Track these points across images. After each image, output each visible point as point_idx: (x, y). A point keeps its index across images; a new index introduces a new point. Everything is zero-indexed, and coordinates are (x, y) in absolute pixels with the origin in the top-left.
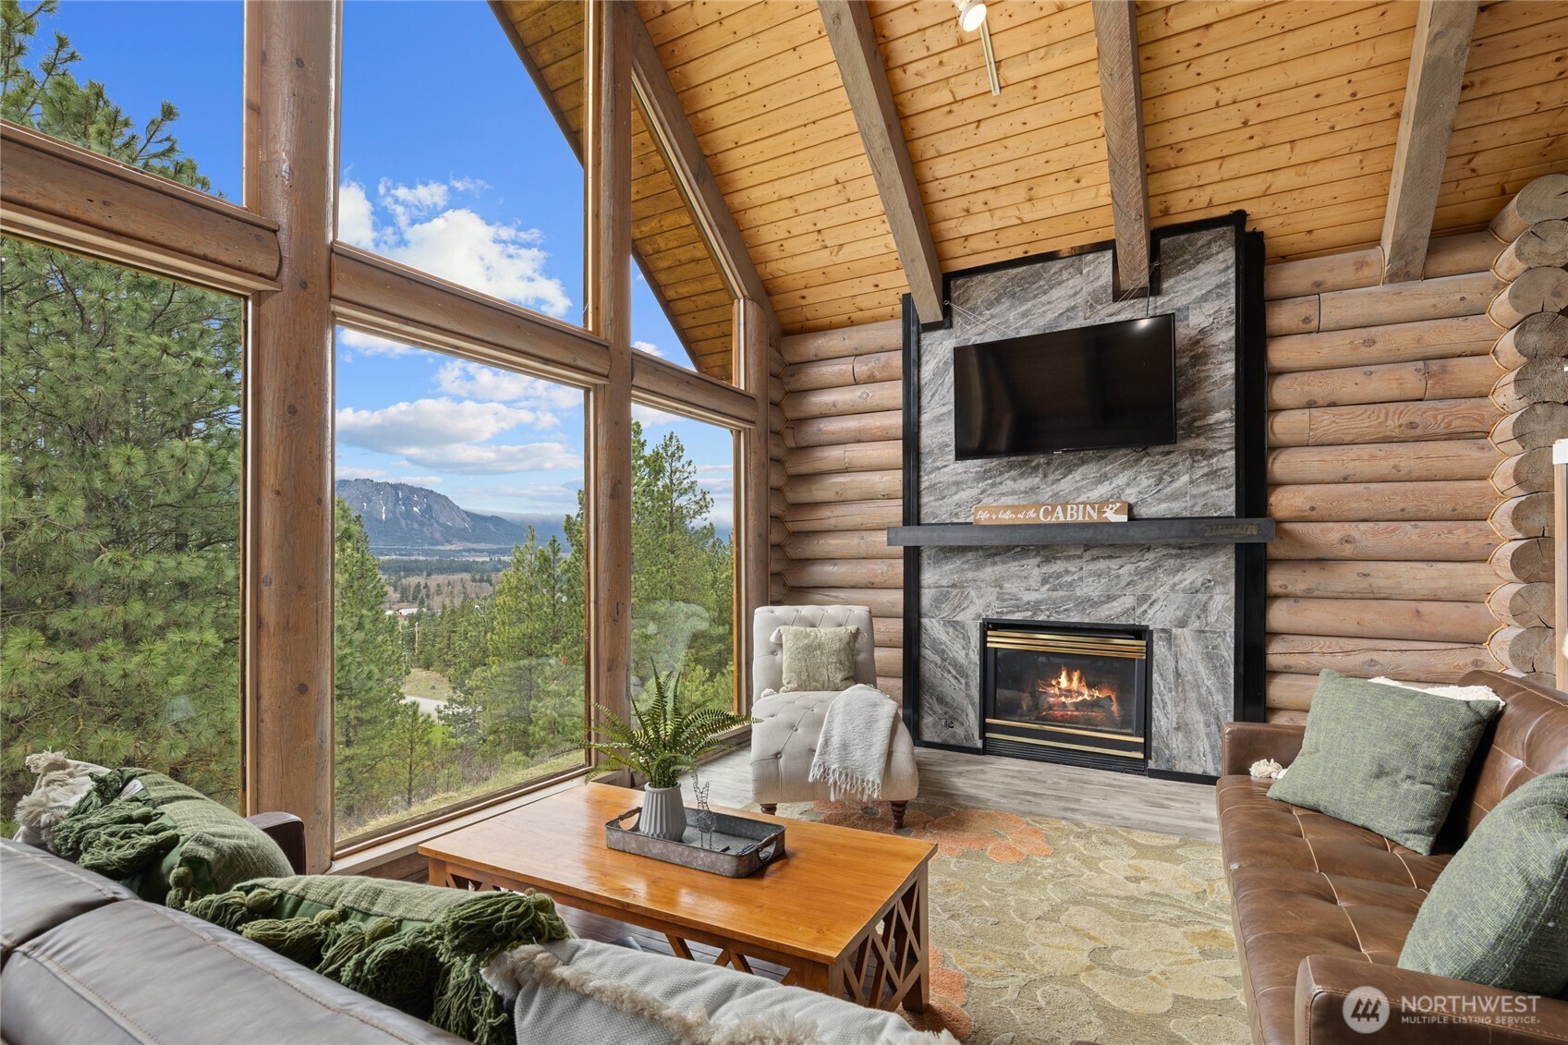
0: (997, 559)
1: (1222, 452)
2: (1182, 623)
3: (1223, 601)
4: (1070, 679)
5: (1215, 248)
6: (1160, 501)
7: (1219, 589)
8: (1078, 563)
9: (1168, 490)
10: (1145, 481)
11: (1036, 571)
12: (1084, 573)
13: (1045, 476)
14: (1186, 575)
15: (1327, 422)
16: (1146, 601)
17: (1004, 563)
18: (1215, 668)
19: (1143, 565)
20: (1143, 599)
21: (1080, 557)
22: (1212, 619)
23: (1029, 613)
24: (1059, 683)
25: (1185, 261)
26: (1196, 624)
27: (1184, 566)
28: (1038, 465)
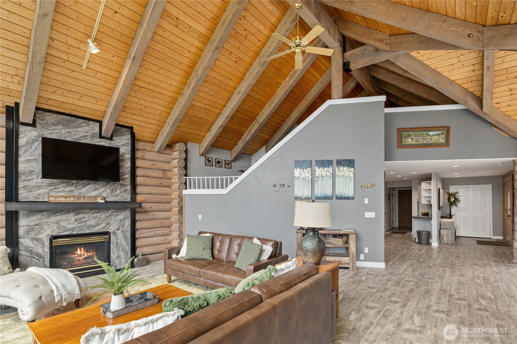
0: (57, 214)
1: (128, 185)
2: (118, 230)
3: (128, 222)
4: (81, 251)
5: (126, 133)
6: (112, 197)
7: (127, 220)
8: (88, 214)
9: (114, 194)
10: (108, 191)
11: (73, 218)
12: (90, 218)
13: (76, 187)
14: (119, 217)
15: (147, 181)
16: (109, 224)
17: (60, 215)
18: (126, 240)
19: (108, 214)
20: (108, 224)
21: (88, 213)
22: (125, 228)
23: (70, 232)
24: (77, 253)
25: (119, 134)
26: (121, 229)
27: (118, 214)
28: (74, 183)
